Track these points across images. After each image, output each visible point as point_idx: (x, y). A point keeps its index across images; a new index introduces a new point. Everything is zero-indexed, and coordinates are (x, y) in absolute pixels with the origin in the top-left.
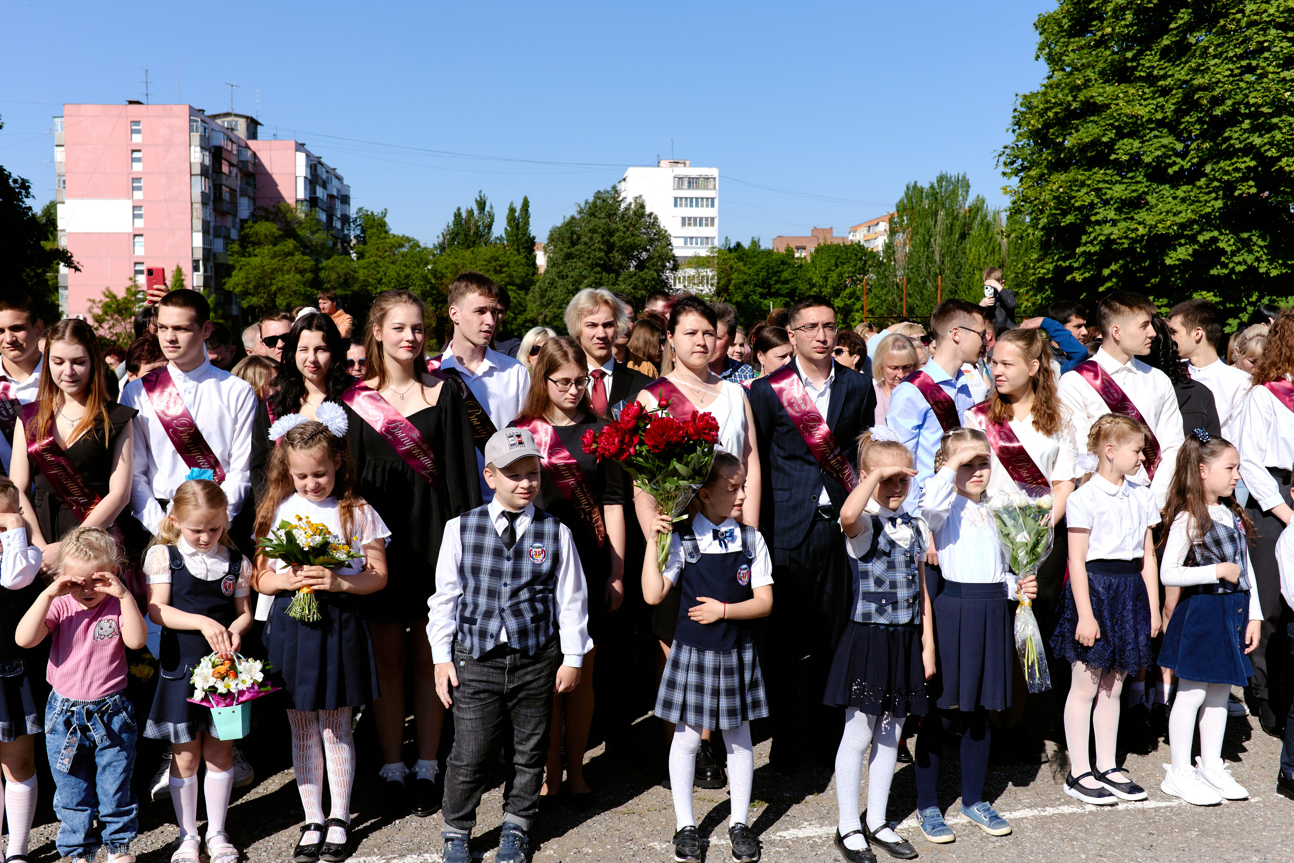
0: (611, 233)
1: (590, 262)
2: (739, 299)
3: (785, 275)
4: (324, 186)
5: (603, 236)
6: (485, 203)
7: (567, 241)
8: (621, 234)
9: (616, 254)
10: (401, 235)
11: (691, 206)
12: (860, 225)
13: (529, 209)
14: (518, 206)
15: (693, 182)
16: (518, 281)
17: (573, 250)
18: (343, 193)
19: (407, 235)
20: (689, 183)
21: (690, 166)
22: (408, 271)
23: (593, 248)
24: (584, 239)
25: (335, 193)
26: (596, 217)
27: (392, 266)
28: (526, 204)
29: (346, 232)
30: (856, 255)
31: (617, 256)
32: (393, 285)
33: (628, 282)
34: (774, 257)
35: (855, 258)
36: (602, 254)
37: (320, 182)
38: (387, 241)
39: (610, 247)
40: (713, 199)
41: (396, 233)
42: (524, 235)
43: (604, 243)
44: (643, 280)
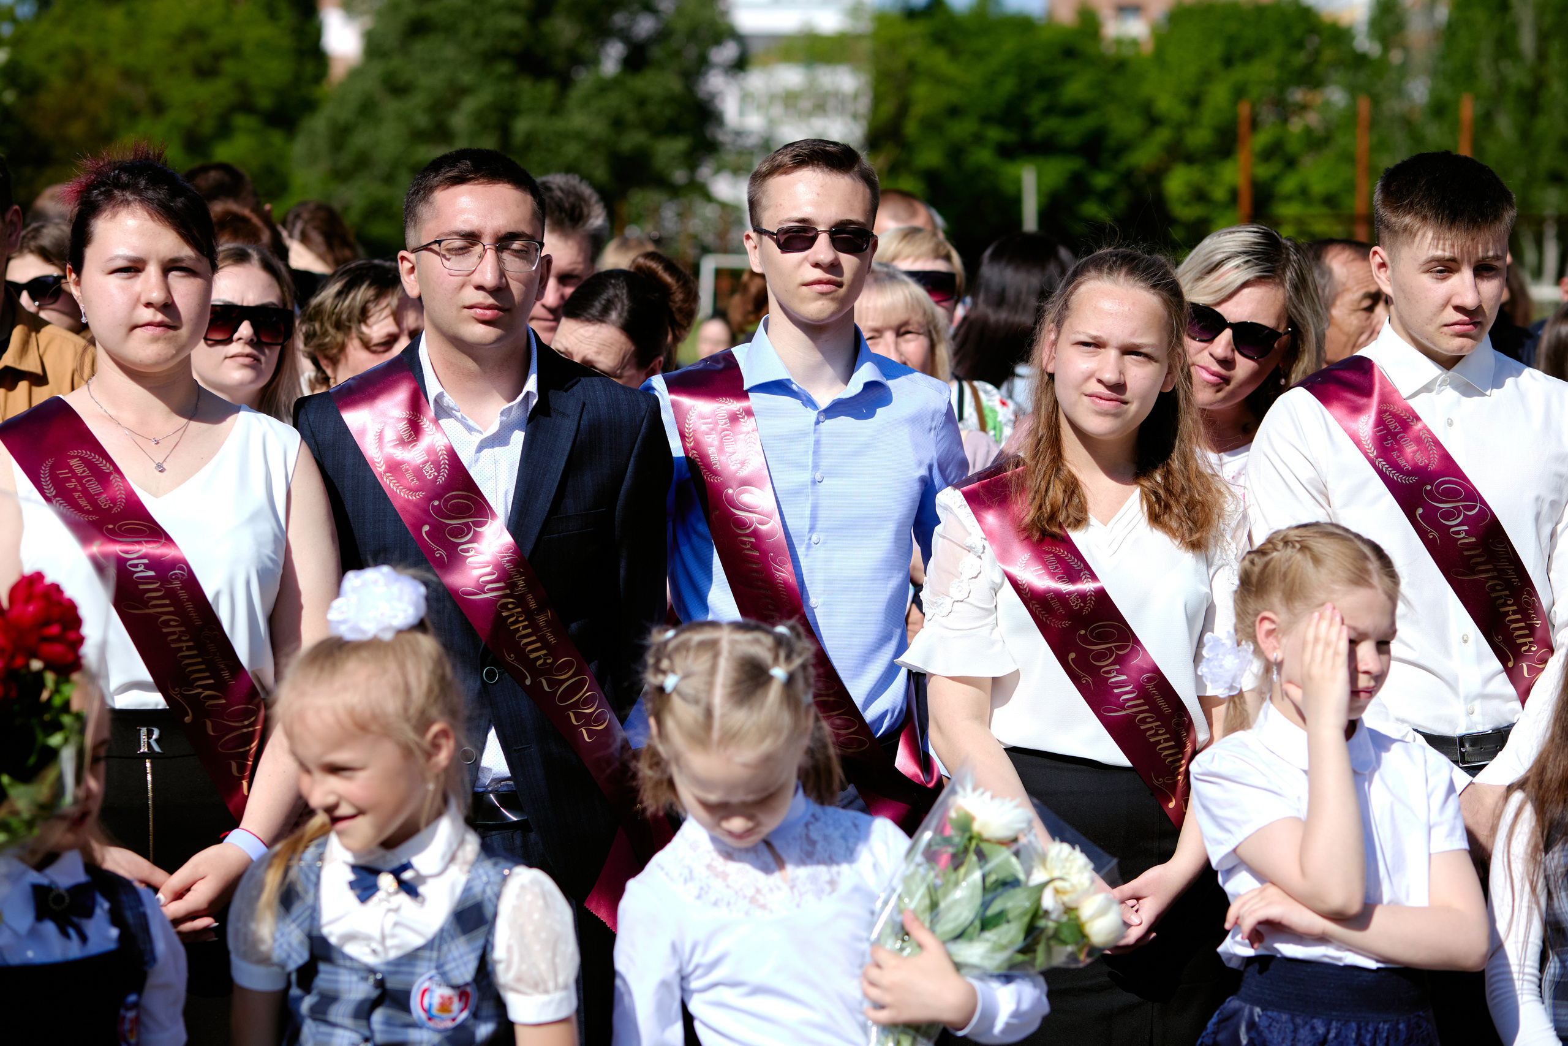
1: (481, 45)
3: (1076, 89)
16: (265, 101)
44: (641, 102)
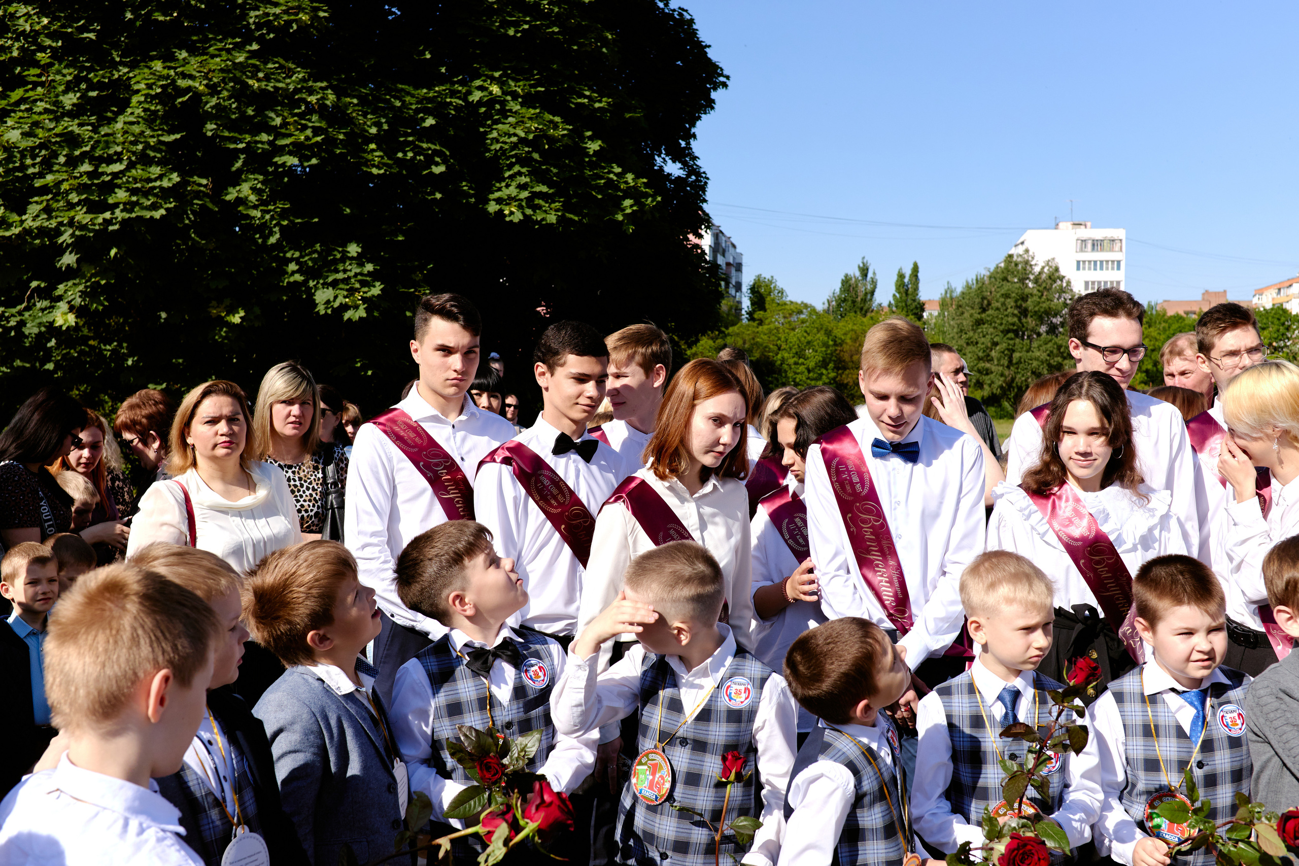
0: (1024, 298)
2: (1150, 367)
4: (724, 256)
5: (1016, 301)
6: (867, 269)
7: (976, 307)
8: (1036, 298)
9: (1029, 319)
10: (799, 302)
11: (1095, 269)
12: (1268, 288)
13: (920, 275)
14: (908, 272)
15: (1097, 245)
17: (983, 315)
18: (737, 261)
19: (805, 302)
20: (1093, 245)
21: (1091, 227)
22: (809, 338)
23: (1006, 313)
24: (995, 304)
25: (731, 261)
26: (1008, 281)
27: (792, 333)
28: (915, 269)
29: (737, 299)
30: (1279, 319)
31: (1030, 322)
32: (794, 351)
33: (1043, 348)
34: (1186, 322)
35: (1276, 322)
36: (1016, 319)
37: (721, 250)
38: (787, 307)
39: (1024, 312)
40: (1119, 262)
41: (793, 300)
42: (914, 300)
43: (1017, 307)
